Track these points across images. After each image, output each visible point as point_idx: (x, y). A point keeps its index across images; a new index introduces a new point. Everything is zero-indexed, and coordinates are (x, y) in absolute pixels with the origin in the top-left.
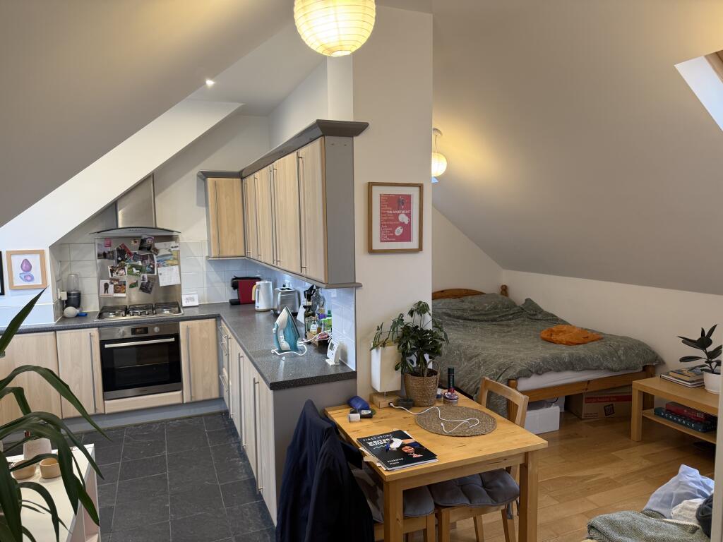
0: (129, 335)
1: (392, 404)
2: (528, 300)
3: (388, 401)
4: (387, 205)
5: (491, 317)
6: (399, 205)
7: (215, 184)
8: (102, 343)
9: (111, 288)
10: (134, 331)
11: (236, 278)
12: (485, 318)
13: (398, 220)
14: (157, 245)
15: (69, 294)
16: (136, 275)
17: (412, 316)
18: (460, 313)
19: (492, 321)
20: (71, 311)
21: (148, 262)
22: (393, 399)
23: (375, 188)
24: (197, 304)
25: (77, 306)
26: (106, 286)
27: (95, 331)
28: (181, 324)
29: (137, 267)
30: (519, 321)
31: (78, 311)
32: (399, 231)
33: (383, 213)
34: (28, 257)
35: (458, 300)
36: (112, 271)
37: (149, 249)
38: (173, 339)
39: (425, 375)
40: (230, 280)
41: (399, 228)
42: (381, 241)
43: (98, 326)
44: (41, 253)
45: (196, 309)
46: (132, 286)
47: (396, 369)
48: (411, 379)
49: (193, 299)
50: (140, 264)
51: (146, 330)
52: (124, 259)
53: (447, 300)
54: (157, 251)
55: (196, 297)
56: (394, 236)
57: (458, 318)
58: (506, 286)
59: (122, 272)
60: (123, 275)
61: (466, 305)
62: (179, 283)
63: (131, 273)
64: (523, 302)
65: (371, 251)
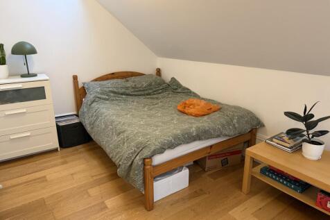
2: (173, 79)
5: (146, 92)
12: (142, 93)
18: (123, 90)
19: (147, 95)
30: (165, 94)
35: (124, 80)
53: (115, 81)
57: (122, 94)
58: (159, 69)
61: (129, 84)
64: (170, 79)
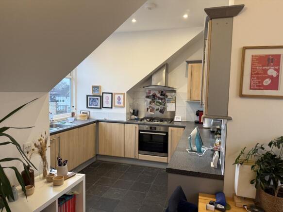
0: (149, 129)
1: (245, 207)
3: (243, 203)
4: (258, 63)
6: (269, 63)
7: (192, 67)
8: (140, 131)
9: (149, 110)
10: (151, 128)
11: (199, 111)
13: (267, 74)
14: (167, 94)
15: (134, 111)
16: (159, 105)
17: (270, 147)
20: (133, 117)
21: (163, 101)
22: (248, 203)
23: (247, 51)
24: (180, 120)
25: (137, 115)
26: (148, 109)
27: (137, 126)
28: (169, 128)
29: (159, 103)
31: (136, 117)
32: (267, 82)
33: (254, 69)
34: (120, 95)
36: (150, 103)
37: (164, 95)
38: (165, 134)
39: (276, 195)
40: (196, 112)
41: (267, 80)
42: (251, 89)
43: (139, 124)
44: (124, 94)
45: (180, 123)
46: (157, 110)
47: (252, 183)
48: (263, 194)
49: (179, 118)
50: (160, 101)
51: (155, 128)
52: (155, 99)
54: (167, 96)
55: (180, 117)
56: (263, 86)
59: (153, 104)
60: (154, 105)
62: (174, 110)
63: (157, 105)
65: (241, 96)
